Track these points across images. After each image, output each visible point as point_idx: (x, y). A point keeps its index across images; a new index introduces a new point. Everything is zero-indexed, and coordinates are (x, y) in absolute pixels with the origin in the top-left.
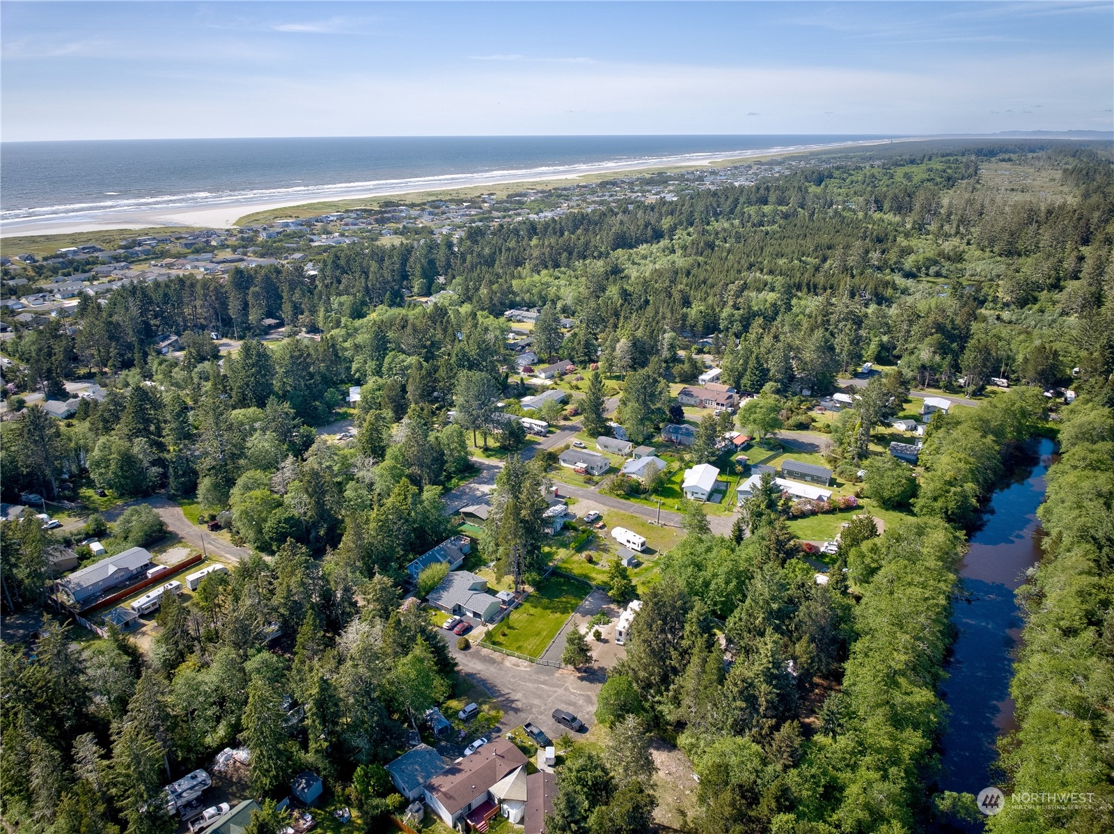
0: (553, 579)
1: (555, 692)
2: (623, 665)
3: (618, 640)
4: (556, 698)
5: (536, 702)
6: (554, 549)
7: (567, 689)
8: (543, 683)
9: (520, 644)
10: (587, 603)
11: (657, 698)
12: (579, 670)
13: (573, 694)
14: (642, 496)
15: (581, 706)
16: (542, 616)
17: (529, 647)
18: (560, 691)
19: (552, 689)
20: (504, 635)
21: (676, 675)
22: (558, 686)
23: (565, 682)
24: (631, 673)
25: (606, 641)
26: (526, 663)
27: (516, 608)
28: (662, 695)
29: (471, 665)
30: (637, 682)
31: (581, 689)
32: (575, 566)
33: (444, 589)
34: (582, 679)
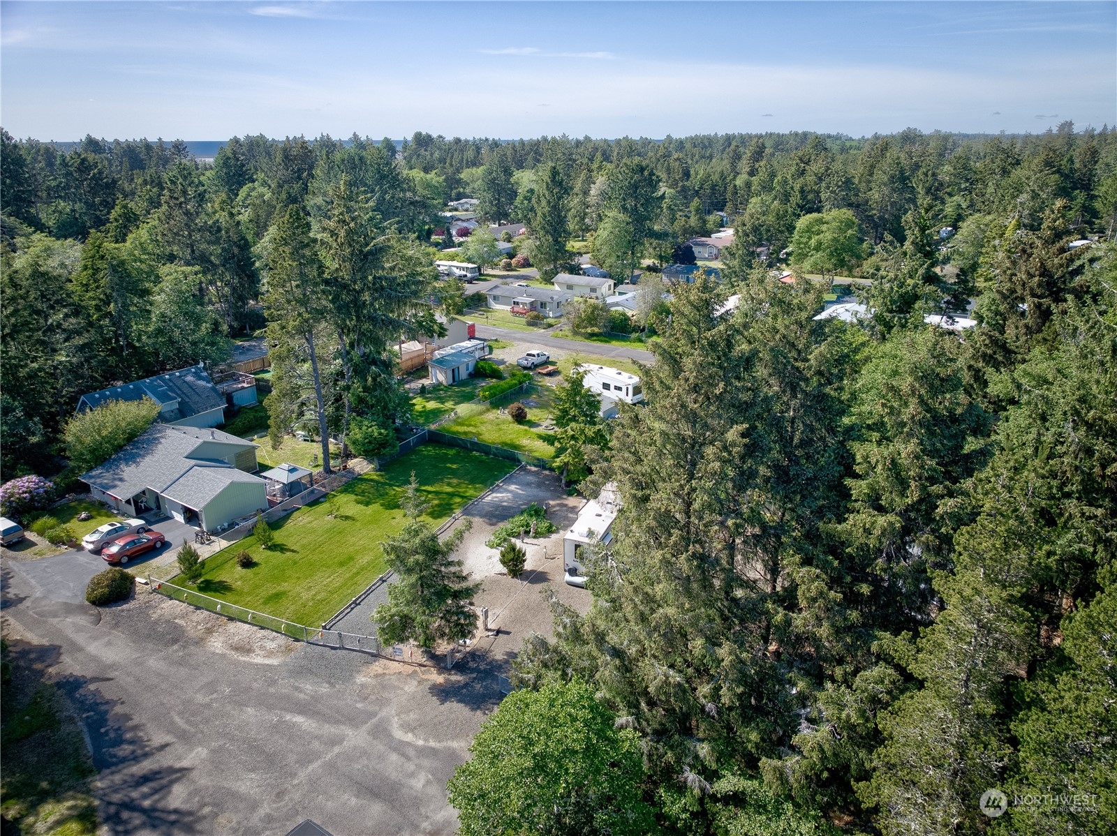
0: (430, 451)
1: (334, 741)
2: (576, 636)
3: (573, 572)
4: (331, 767)
5: (247, 784)
6: (449, 405)
7: (381, 731)
8: (302, 709)
9: (285, 586)
10: (505, 493)
11: (729, 783)
12: (438, 661)
13: (399, 748)
14: (634, 335)
15: (417, 802)
16: (374, 520)
17: (305, 596)
18: (355, 737)
19: (329, 730)
20: (247, 563)
21: (818, 679)
22: (353, 720)
23: (383, 702)
24: (608, 670)
25: (538, 577)
26: (274, 642)
27: (314, 503)
28: (751, 766)
29: (94, 648)
30: (633, 706)
31: (433, 729)
32: (483, 429)
33: (132, 459)
34: (444, 693)
